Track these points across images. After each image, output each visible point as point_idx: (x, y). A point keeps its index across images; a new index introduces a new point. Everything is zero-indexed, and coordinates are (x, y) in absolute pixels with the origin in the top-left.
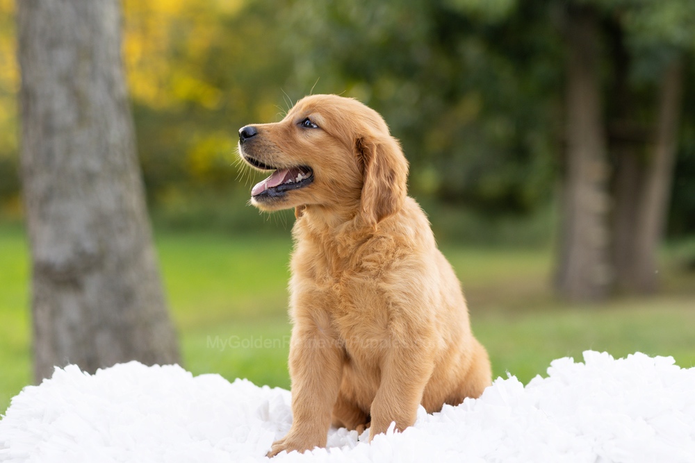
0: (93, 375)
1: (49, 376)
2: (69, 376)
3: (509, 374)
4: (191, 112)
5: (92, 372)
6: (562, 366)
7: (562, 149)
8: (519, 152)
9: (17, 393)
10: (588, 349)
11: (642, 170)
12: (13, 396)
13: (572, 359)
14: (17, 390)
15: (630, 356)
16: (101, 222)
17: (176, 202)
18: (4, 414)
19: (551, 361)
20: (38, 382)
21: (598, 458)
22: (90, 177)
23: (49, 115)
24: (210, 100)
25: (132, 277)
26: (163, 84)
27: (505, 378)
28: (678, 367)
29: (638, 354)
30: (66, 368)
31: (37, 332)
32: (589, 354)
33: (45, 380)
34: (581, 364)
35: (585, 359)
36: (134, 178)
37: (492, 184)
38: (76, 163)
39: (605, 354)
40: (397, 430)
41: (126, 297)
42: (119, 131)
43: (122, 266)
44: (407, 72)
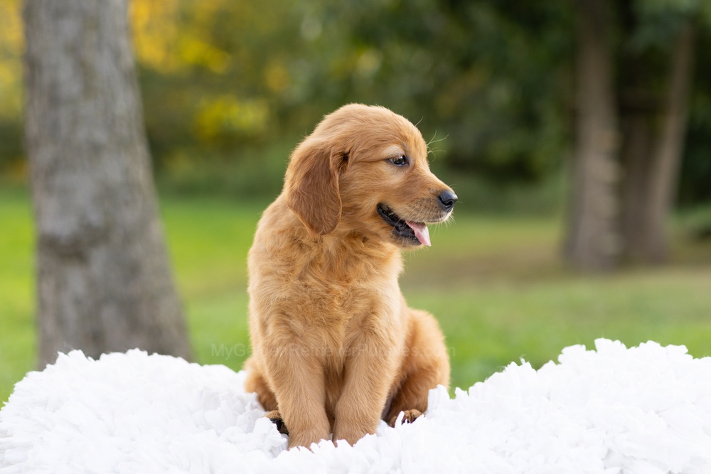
0: (97, 361)
1: (53, 362)
2: (73, 361)
3: (523, 360)
4: (199, 76)
5: (97, 357)
6: (573, 354)
7: (572, 117)
8: (528, 118)
9: (20, 379)
10: (600, 337)
11: (653, 141)
12: (16, 382)
13: (584, 347)
14: (20, 376)
15: (642, 344)
16: (107, 195)
17: (183, 167)
18: (7, 401)
19: (563, 348)
20: (41, 367)
21: (610, 451)
22: (96, 149)
23: (54, 86)
24: (219, 64)
25: (138, 250)
26: (169, 48)
27: (519, 364)
28: (691, 357)
29: (650, 343)
30: (70, 353)
31: (42, 305)
32: (600, 342)
33: (49, 366)
34: (593, 351)
35: (597, 347)
36: (141, 149)
37: (502, 150)
38: (82, 134)
39: (618, 342)
40: (406, 420)
41: (132, 270)
42: (126, 102)
43: (128, 239)
44: (418, 37)
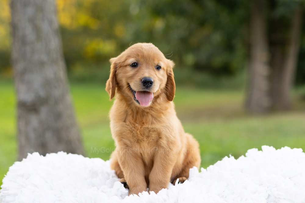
0: (45, 157)
1: (26, 157)
2: (34, 157)
3: (230, 155)
4: (86, 31)
5: (44, 155)
6: (252, 152)
8: (229, 47)
10: (264, 145)
11: (284, 57)
12: (10, 166)
13: (257, 149)
14: (12, 164)
15: (282, 148)
16: (47, 84)
18: (6, 174)
19: (248, 150)
20: (20, 160)
21: (269, 195)
22: (42, 64)
24: (94, 25)
26: (72, 18)
27: (229, 157)
28: (304, 153)
29: (286, 147)
30: (33, 154)
31: (19, 131)
32: (264, 147)
33: (24, 159)
34: (261, 151)
35: (263, 149)
38: (36, 57)
39: (272, 147)
40: (180, 182)
41: (58, 116)
42: (55, 43)
43: (56, 103)
